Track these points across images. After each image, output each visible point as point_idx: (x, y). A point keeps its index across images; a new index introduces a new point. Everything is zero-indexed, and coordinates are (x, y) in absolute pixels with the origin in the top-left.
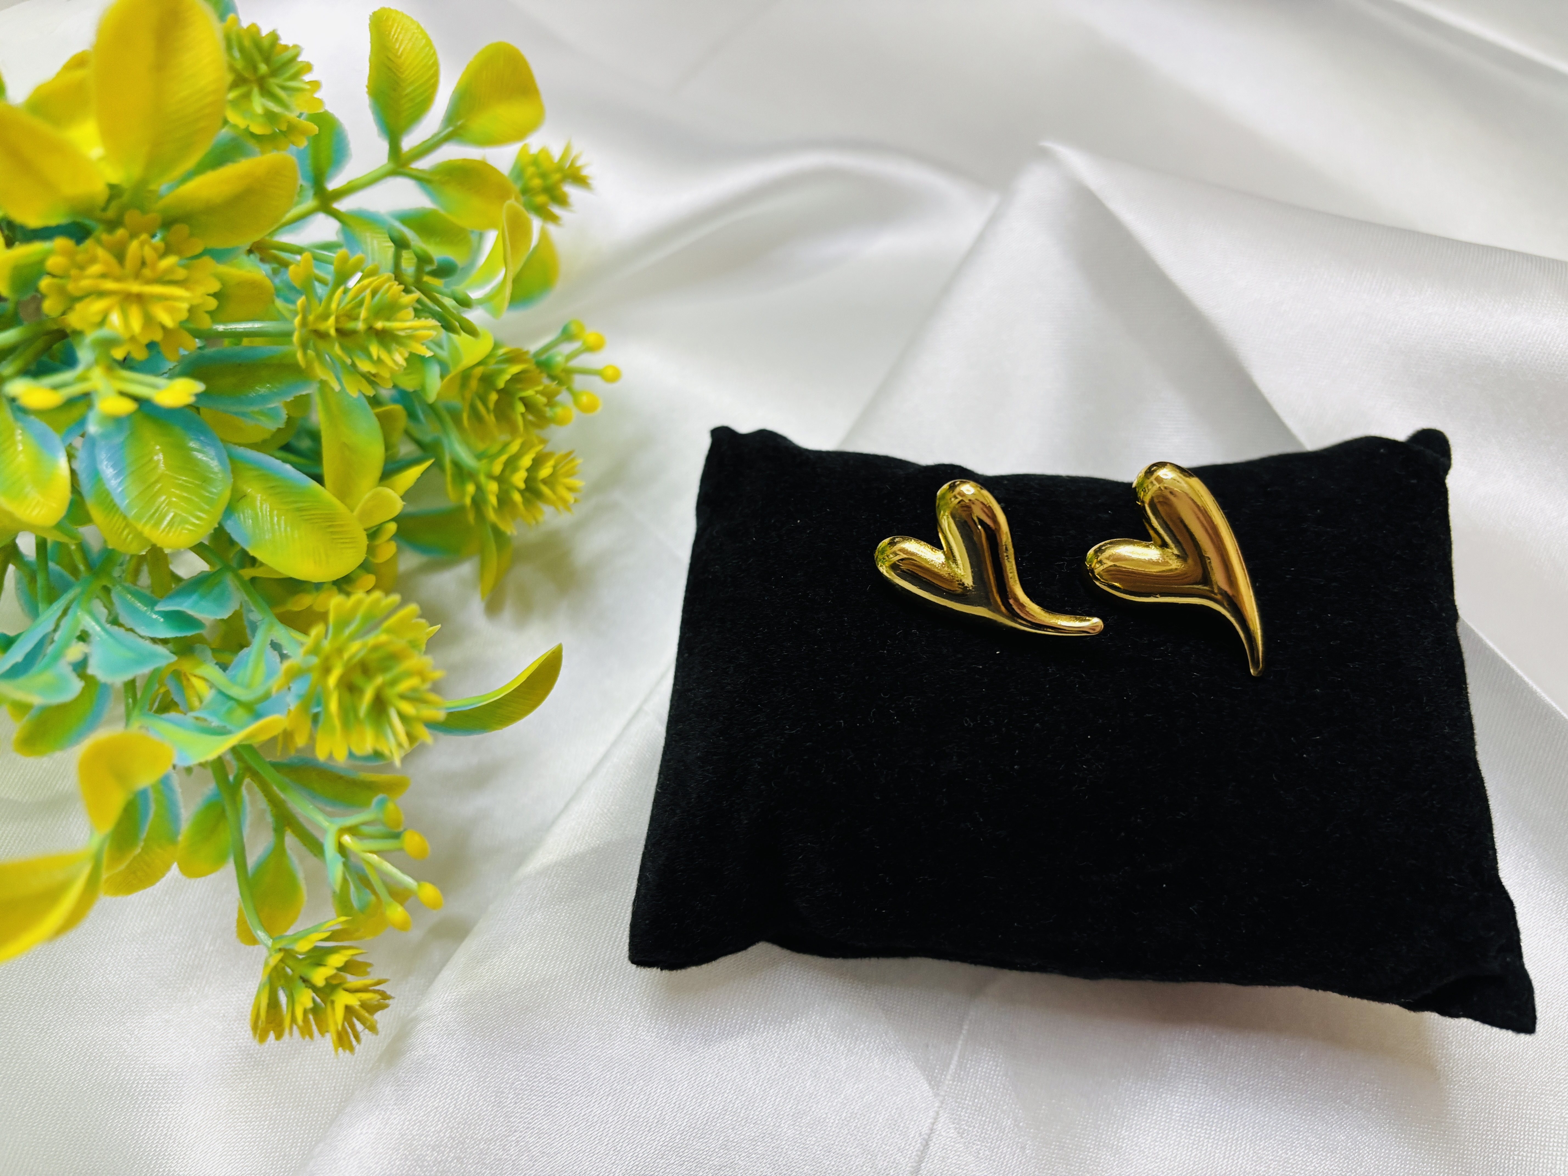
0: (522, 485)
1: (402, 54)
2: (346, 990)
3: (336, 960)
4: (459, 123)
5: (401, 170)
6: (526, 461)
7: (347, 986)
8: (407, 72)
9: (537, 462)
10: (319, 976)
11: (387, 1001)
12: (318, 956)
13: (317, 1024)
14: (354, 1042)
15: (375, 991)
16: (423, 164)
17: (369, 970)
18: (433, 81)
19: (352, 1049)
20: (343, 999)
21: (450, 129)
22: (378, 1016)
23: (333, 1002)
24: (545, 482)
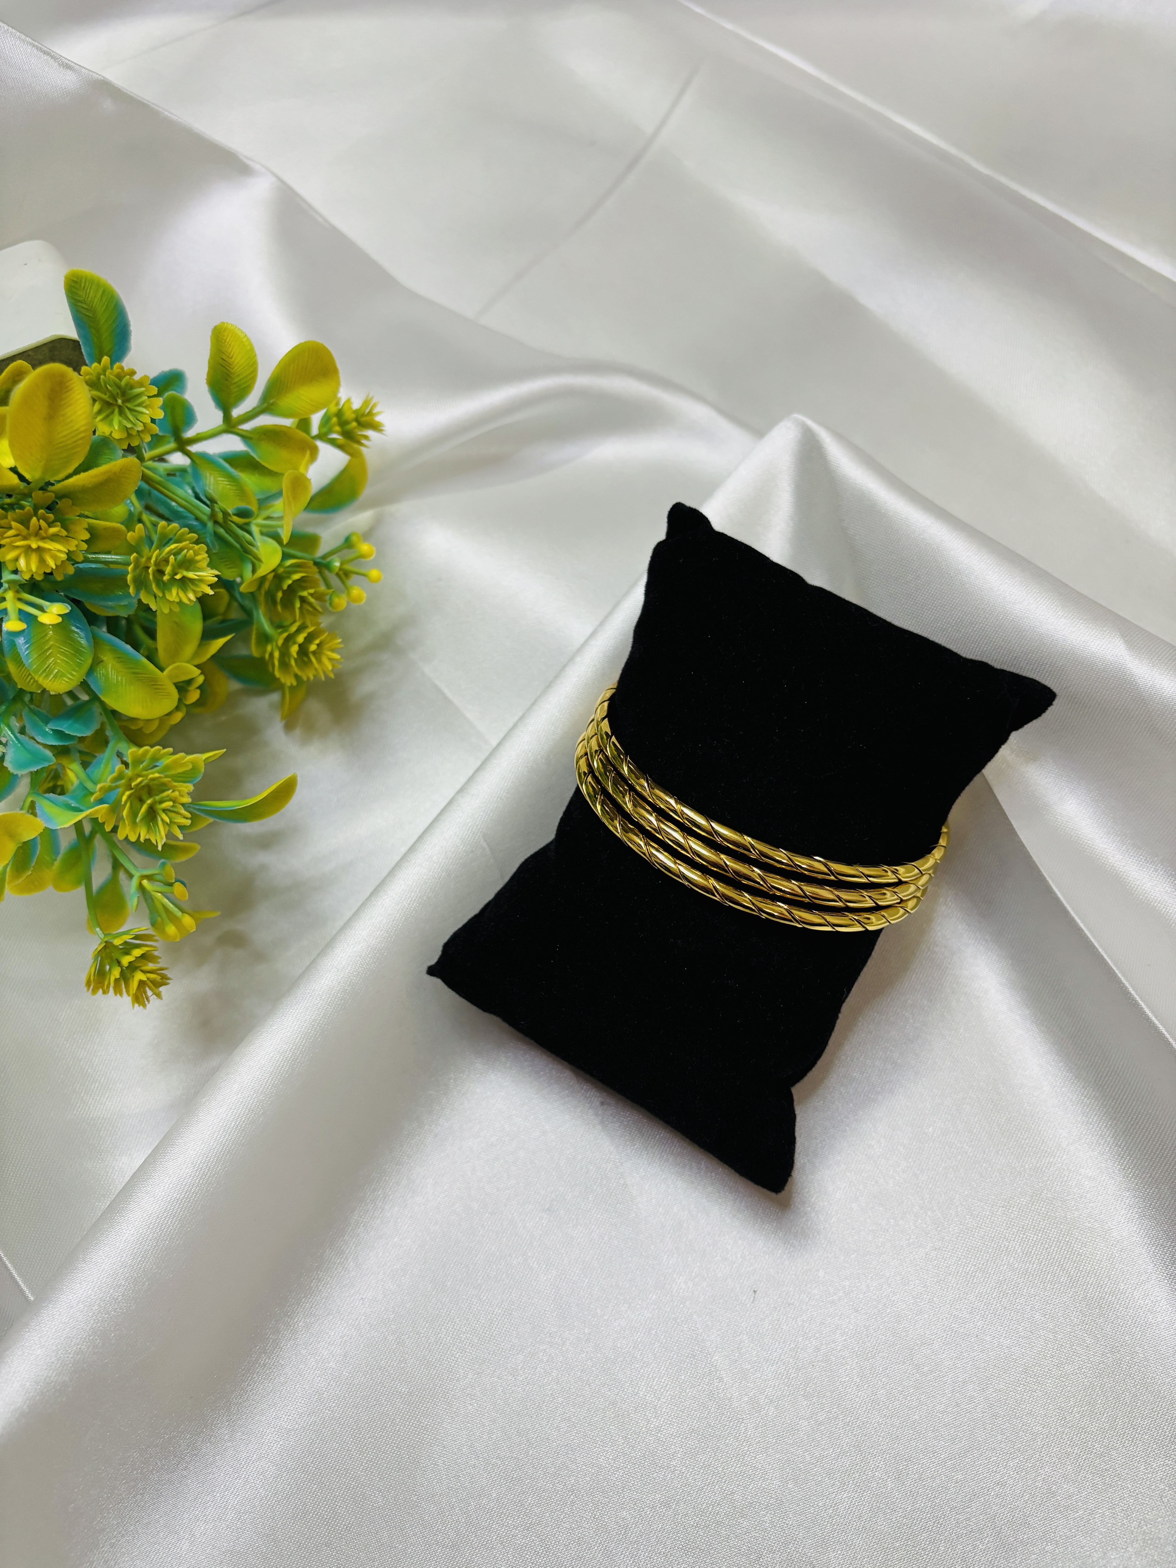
0: (295, 655)
1: (232, 356)
2: (142, 971)
3: (137, 953)
4: (271, 401)
5: (231, 430)
6: (301, 639)
7: (145, 968)
8: (236, 368)
9: (309, 639)
10: (126, 960)
11: (168, 981)
12: (127, 948)
13: (125, 988)
14: (147, 1002)
15: (158, 974)
16: (247, 426)
17: (159, 960)
18: (252, 375)
19: (144, 1006)
20: (139, 976)
21: (265, 405)
22: (162, 989)
23: (133, 976)
24: (314, 653)
